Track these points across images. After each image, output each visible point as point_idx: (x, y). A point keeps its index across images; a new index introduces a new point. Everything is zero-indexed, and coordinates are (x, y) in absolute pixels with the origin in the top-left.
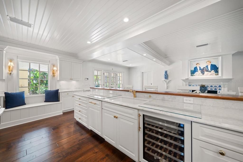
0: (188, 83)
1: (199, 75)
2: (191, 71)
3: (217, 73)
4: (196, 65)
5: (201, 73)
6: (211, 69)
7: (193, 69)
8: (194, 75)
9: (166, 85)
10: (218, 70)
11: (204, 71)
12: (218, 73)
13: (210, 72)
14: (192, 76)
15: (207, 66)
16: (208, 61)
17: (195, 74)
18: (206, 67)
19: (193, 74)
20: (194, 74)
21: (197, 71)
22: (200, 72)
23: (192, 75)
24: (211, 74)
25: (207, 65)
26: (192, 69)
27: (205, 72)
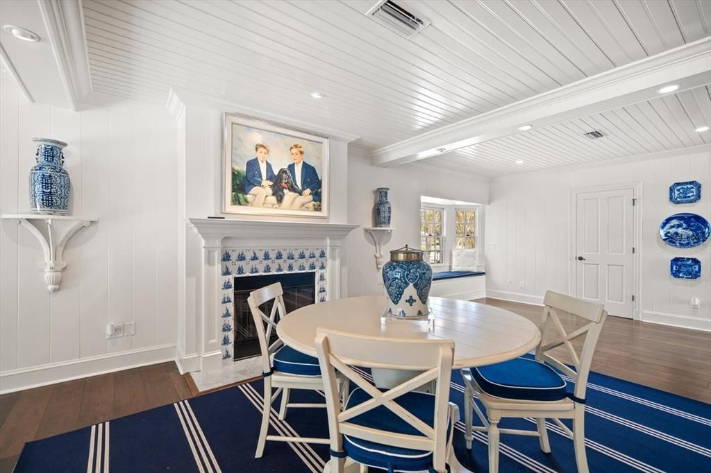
0: (218, 243)
1: (263, 204)
2: (235, 175)
3: (318, 203)
4: (257, 150)
5: (273, 195)
6: (304, 183)
7: (242, 168)
8: (246, 201)
9: (51, 263)
10: (319, 190)
11: (284, 185)
12: (320, 201)
13: (300, 194)
14: (240, 204)
15: (292, 167)
16: (296, 146)
17: (249, 197)
18: (288, 171)
19: (240, 195)
20: (246, 194)
21: (259, 184)
22: (270, 191)
23: (236, 201)
24: (303, 205)
25: (291, 163)
26: (237, 168)
27: (286, 191)
